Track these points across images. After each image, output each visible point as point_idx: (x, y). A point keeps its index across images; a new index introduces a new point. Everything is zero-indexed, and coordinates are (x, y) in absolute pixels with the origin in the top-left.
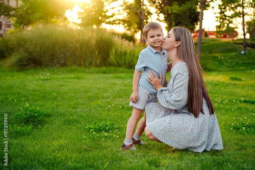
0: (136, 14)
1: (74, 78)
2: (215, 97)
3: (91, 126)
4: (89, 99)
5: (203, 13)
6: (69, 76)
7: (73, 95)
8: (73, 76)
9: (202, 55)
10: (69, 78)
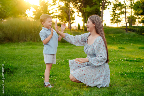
0: (66, 12)
1: (31, 48)
2: (110, 58)
3: (40, 74)
4: (39, 59)
5: (103, 12)
6: (28, 47)
7: (30, 57)
8: (30, 47)
10: (28, 48)
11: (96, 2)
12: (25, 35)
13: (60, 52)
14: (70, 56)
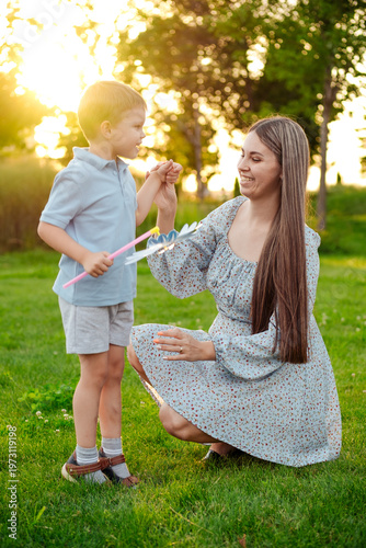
0: (184, 134)
1: (32, 276)
2: (357, 313)
3: (32, 396)
4: (53, 325)
5: (327, 131)
7: (16, 315)
8: (31, 270)
9: (330, 219)
10: (20, 277)
11: (298, 86)
12: (17, 226)
13: (147, 290)
14: (186, 307)
